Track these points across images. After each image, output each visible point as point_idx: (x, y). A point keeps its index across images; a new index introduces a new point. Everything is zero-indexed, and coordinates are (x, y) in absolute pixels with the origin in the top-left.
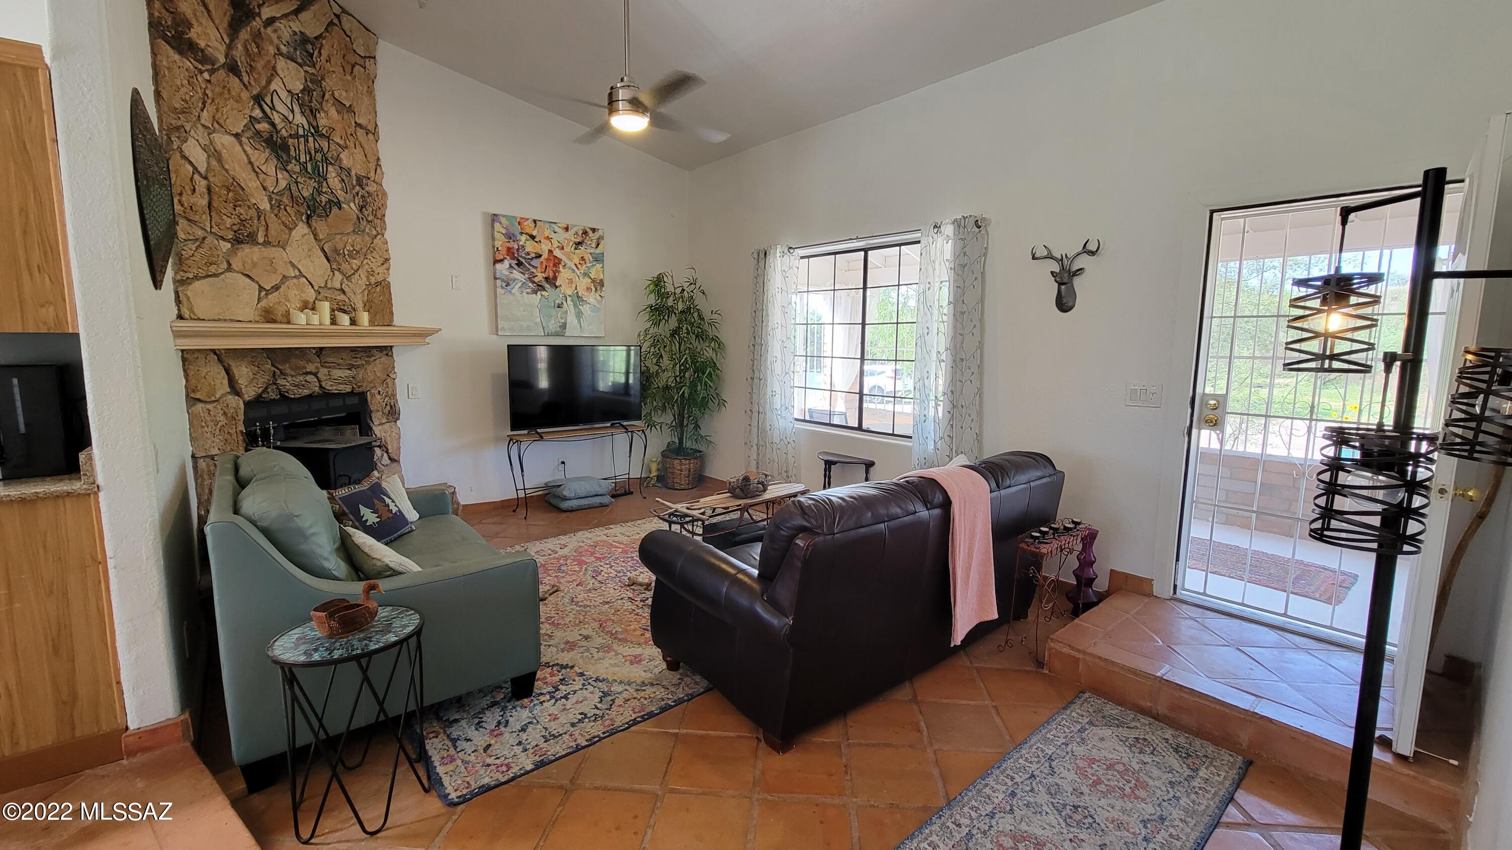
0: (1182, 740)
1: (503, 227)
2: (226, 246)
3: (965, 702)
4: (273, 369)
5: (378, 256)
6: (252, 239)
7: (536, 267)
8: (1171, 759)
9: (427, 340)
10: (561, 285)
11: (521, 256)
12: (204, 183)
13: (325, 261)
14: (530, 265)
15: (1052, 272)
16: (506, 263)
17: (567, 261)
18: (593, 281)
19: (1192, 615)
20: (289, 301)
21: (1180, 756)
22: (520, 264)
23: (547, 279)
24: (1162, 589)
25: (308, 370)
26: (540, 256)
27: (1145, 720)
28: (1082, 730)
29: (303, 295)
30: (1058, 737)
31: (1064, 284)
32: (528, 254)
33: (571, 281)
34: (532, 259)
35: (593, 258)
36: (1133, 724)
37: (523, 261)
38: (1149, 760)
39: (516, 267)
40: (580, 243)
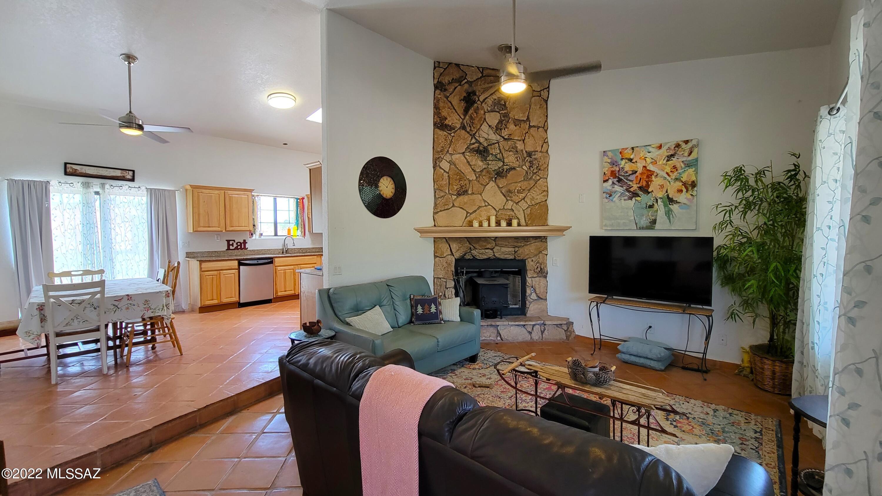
1: (609, 158)
2: (454, 197)
4: (469, 245)
5: (537, 190)
6: (465, 192)
7: (632, 181)
9: (564, 233)
10: (652, 191)
11: (621, 175)
12: (447, 175)
13: (503, 197)
14: (627, 180)
16: (610, 182)
17: (658, 172)
18: (685, 184)
20: (481, 217)
22: (620, 180)
23: (640, 188)
25: (487, 247)
26: (636, 172)
29: (488, 214)
32: (627, 172)
33: (662, 186)
34: (629, 176)
35: (685, 164)
37: (623, 178)
39: (617, 183)
40: (673, 156)
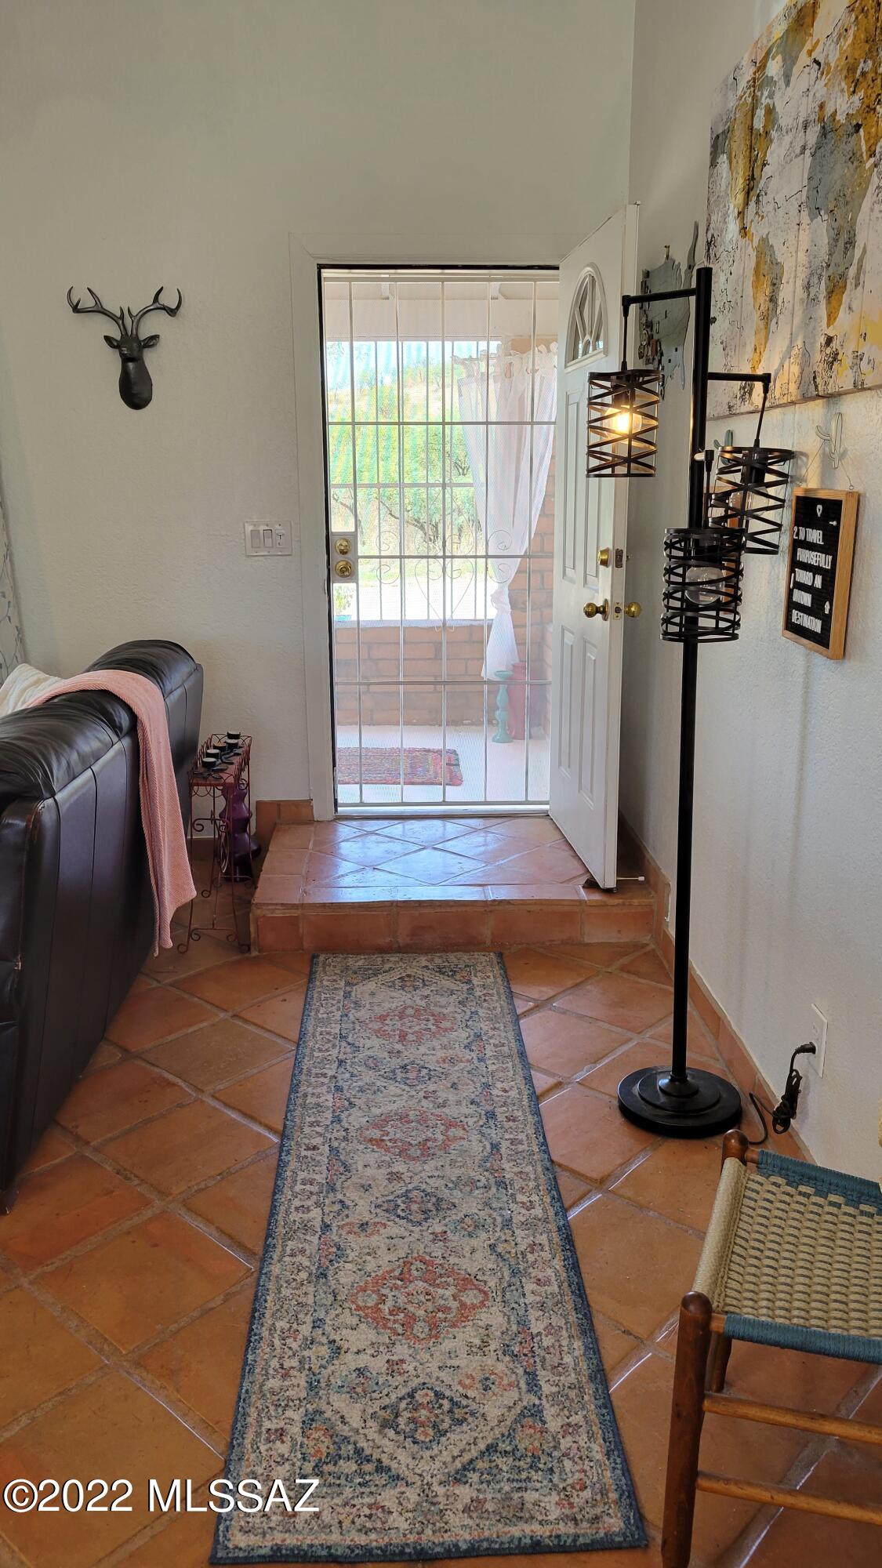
0: (438, 961)
3: (196, 1028)
8: (443, 982)
15: (108, 339)
19: (368, 829)
21: (448, 976)
24: (322, 811)
27: (394, 958)
28: (347, 995)
30: (331, 1012)
31: (132, 360)
36: (387, 967)
38: (428, 992)
